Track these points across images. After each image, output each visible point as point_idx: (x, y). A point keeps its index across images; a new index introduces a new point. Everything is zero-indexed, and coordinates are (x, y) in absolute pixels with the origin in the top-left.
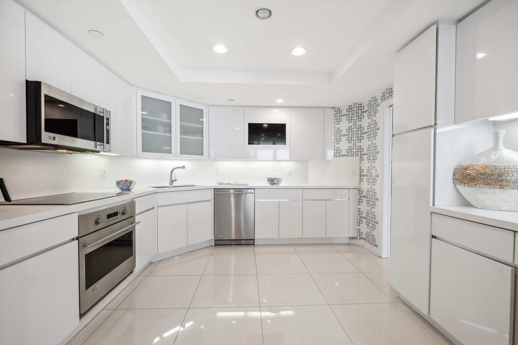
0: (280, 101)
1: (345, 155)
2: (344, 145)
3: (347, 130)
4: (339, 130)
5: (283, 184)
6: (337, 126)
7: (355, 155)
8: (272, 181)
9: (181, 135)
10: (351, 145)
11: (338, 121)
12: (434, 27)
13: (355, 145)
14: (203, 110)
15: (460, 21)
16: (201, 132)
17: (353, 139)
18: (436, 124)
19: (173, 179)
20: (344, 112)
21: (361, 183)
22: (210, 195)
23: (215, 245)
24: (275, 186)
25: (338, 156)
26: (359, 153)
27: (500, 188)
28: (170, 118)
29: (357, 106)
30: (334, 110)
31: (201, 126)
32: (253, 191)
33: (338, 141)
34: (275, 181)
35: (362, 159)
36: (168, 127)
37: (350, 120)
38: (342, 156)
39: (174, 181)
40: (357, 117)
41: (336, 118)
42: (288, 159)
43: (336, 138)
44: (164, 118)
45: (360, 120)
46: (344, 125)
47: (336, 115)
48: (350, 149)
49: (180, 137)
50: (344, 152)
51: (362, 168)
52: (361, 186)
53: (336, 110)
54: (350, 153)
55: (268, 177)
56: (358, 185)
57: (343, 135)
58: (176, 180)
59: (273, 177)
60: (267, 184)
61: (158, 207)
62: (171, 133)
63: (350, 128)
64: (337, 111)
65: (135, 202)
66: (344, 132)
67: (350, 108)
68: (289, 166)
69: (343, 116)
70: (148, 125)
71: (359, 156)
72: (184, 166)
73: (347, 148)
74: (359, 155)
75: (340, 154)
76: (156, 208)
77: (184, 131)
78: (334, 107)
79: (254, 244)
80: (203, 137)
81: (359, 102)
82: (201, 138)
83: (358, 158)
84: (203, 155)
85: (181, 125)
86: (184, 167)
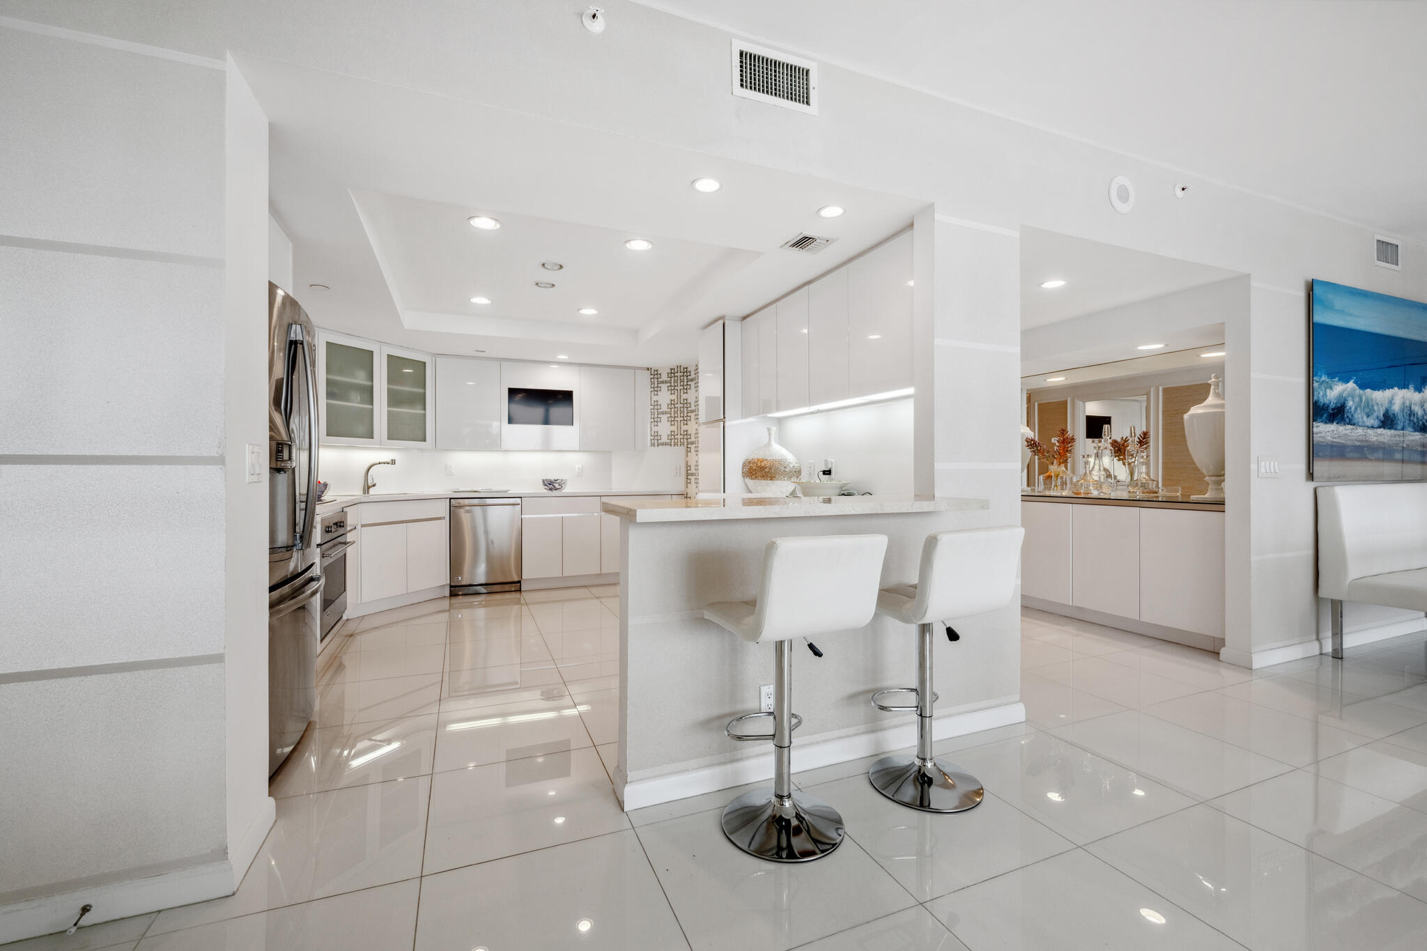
0: (563, 357)
1: (666, 444)
2: (665, 428)
3: (668, 405)
4: (656, 405)
5: (567, 490)
6: (655, 398)
7: (679, 443)
8: (551, 485)
9: (389, 405)
10: (674, 428)
11: (655, 390)
12: (721, 322)
13: (679, 428)
14: (425, 363)
15: (744, 318)
16: (421, 400)
17: (676, 419)
18: (724, 418)
19: (370, 483)
20: (664, 377)
21: (689, 485)
22: (442, 509)
23: (451, 596)
24: (555, 493)
25: (656, 444)
26: (685, 441)
27: (771, 480)
28: (371, 378)
29: (682, 370)
30: (649, 372)
31: (421, 391)
32: (518, 501)
33: (656, 421)
34: (555, 484)
35: (688, 450)
36: (368, 393)
37: (672, 389)
38: (662, 444)
39: (372, 486)
40: (682, 388)
41: (653, 386)
42: (578, 449)
43: (653, 416)
44: (360, 378)
45: (685, 391)
46: (665, 397)
47: (653, 380)
48: (672, 434)
49: (388, 411)
50: (664, 439)
51: (689, 464)
52: (688, 490)
53: (653, 372)
54: (673, 441)
55: (544, 479)
56: (683, 489)
57: (663, 413)
58: (374, 486)
59: (552, 478)
60: (543, 490)
61: (363, 526)
62: (372, 403)
63: (672, 403)
64: (655, 374)
65: (347, 512)
66: (664, 408)
67: (672, 372)
68: (578, 460)
69: (662, 382)
70: (335, 390)
71: (686, 445)
72: (395, 460)
73: (669, 433)
74: (686, 443)
75: (659, 441)
76: (359, 527)
77: (395, 399)
78: (650, 367)
79: (520, 590)
80: (425, 409)
81: (684, 365)
82: (423, 412)
83: (683, 449)
84: (425, 441)
85: (389, 389)
86: (393, 462)
